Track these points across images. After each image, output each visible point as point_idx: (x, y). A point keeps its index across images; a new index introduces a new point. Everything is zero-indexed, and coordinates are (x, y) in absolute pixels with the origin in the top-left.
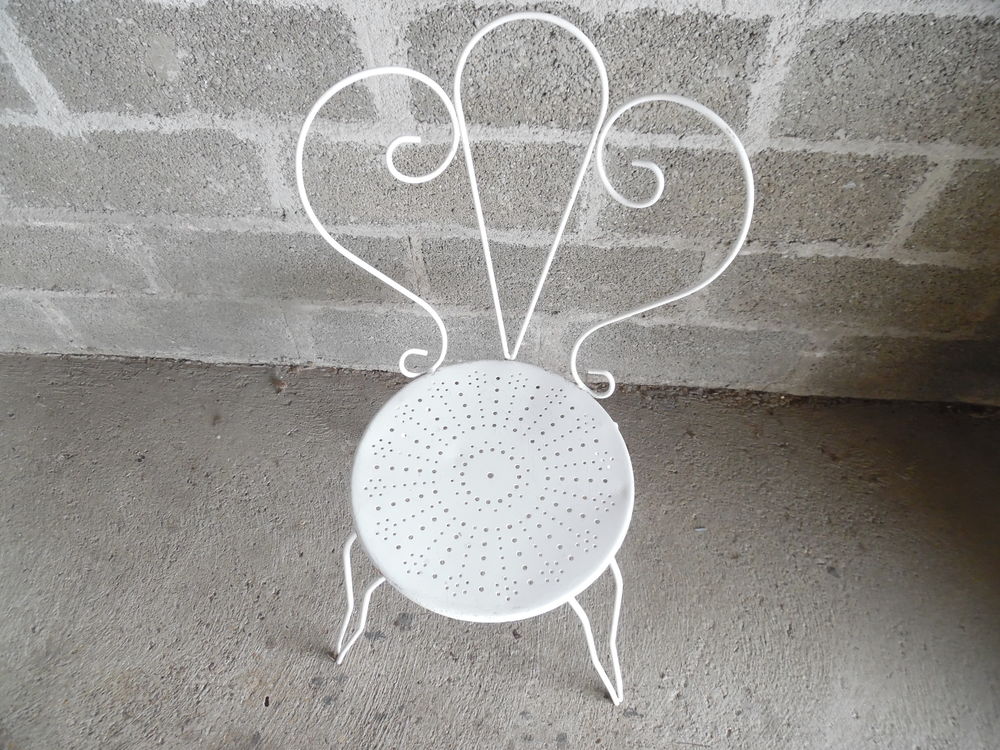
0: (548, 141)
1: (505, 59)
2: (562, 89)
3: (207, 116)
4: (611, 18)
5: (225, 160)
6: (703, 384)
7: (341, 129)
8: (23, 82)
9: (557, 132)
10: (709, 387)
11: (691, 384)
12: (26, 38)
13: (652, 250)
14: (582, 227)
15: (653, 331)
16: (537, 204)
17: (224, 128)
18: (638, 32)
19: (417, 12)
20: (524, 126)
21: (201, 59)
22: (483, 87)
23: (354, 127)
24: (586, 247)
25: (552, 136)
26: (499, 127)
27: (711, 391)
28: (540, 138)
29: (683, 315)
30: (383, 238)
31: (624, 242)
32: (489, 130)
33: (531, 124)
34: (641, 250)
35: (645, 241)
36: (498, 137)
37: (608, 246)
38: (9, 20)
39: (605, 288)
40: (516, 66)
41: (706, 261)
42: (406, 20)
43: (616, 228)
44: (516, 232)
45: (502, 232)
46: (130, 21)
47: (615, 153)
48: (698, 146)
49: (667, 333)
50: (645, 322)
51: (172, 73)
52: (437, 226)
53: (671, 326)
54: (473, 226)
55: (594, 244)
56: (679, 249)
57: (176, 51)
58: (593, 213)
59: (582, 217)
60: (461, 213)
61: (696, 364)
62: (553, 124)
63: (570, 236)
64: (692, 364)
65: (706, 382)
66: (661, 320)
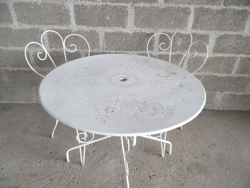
0: (232, 56)
2: (236, 47)
3: (180, 52)
4: (246, 36)
5: (179, 60)
6: (245, 110)
7: (201, 54)
8: (154, 46)
9: (233, 54)
10: (246, 110)
11: (242, 110)
12: (160, 38)
13: (243, 77)
14: (232, 73)
15: (239, 96)
16: (227, 68)
17: (182, 54)
19: (220, 35)
20: (229, 53)
21: (185, 42)
22: (225, 47)
23: (203, 53)
25: (232, 55)
26: (225, 54)
27: (247, 111)
29: (245, 92)
30: (198, 75)
31: (239, 76)
33: (230, 53)
34: (241, 77)
35: (242, 75)
36: (224, 55)
37: (236, 76)
39: (233, 86)
40: (231, 43)
42: (217, 37)
43: (238, 73)
44: (221, 73)
45: (219, 74)
46: (178, 36)
47: (241, 58)
49: (241, 96)
50: (238, 94)
51: (179, 44)
52: (209, 73)
53: (242, 94)
54: (214, 72)
55: (233, 76)
56: (247, 77)
57: (182, 41)
58: (235, 70)
59: (233, 71)
60: (213, 70)
61: (245, 104)
62: (233, 53)
63: (230, 74)
64: (244, 104)
65: (246, 109)
66: (241, 93)
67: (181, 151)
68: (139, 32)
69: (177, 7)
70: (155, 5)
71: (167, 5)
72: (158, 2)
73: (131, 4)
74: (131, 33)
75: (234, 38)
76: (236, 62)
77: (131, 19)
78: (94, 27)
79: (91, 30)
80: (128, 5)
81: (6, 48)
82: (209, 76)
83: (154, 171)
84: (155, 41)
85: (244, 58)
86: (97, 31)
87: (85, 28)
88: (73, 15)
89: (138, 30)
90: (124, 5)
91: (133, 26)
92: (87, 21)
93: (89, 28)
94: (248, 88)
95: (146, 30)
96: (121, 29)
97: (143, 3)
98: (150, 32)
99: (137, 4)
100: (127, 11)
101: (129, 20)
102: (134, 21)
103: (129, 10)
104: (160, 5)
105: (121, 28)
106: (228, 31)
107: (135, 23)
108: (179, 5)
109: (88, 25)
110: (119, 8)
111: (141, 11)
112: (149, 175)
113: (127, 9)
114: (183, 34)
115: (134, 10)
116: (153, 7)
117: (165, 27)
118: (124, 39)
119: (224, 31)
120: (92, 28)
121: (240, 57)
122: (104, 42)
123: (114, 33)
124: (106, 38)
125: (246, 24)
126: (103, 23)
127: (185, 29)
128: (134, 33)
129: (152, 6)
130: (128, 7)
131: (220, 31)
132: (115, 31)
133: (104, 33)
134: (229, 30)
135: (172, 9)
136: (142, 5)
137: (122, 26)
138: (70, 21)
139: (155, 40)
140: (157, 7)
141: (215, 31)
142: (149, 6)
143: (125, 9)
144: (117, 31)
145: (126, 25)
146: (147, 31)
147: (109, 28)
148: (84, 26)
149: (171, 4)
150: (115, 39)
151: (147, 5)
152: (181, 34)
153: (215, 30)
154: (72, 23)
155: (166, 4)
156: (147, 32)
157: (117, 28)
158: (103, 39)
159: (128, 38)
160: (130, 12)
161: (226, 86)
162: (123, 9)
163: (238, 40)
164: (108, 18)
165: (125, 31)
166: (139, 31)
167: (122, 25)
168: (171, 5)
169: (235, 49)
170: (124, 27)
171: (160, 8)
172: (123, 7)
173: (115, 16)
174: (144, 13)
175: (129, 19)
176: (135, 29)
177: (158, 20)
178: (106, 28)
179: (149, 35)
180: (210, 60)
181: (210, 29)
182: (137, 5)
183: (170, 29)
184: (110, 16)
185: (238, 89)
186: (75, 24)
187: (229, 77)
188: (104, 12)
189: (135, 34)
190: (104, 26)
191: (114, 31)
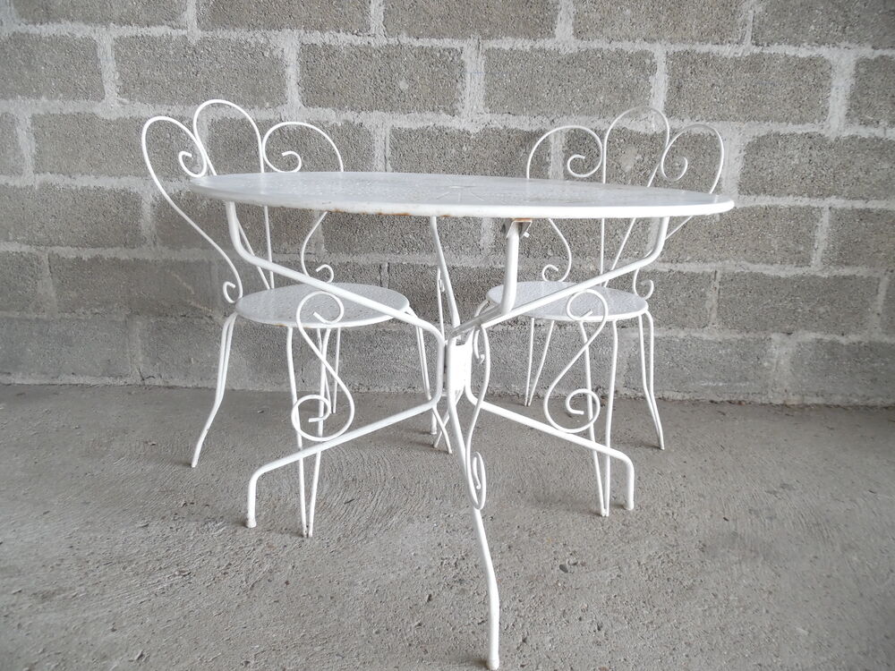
0: (802, 205)
1: (788, 160)
2: (812, 175)
4: (837, 139)
6: (879, 401)
9: (807, 199)
11: (871, 402)
12: (566, 148)
13: (850, 278)
14: (813, 262)
15: (848, 348)
16: (792, 245)
18: (848, 146)
19: (754, 137)
20: (791, 196)
21: (646, 159)
22: (775, 174)
24: (814, 277)
25: (804, 202)
26: (779, 196)
27: (887, 408)
28: (798, 203)
29: (866, 332)
30: (701, 273)
31: (835, 272)
32: (774, 198)
33: (795, 195)
34: (844, 278)
35: (847, 271)
36: (778, 203)
37: (826, 275)
38: (564, 139)
39: (822, 310)
40: (793, 163)
41: (880, 285)
42: (747, 141)
43: (831, 262)
44: (777, 265)
45: (769, 267)
46: (622, 141)
47: (834, 212)
48: (874, 207)
49: (857, 351)
50: (843, 340)
51: (628, 168)
52: (735, 263)
53: (860, 343)
54: (754, 262)
55: (819, 274)
56: (865, 277)
57: (636, 156)
58: (820, 251)
59: (815, 255)
60: (749, 253)
61: (874, 380)
62: (806, 195)
63: (806, 269)
64: (872, 380)
65: (881, 399)
66: (853, 338)
67: (670, 502)
68: (501, 128)
69: (614, 50)
70: (548, 44)
71: (583, 45)
72: (555, 37)
73: (473, 42)
74: (474, 130)
75: (799, 146)
76: (819, 225)
77: (473, 86)
78: (359, 112)
79: (347, 122)
80: (465, 46)
81: (68, 180)
82: (738, 274)
83: (575, 552)
84: (552, 157)
85: (842, 210)
86: (367, 126)
87: (330, 115)
88: (293, 77)
89: (498, 121)
90: (452, 46)
91: (481, 109)
92: (336, 94)
93: (344, 116)
94: (875, 316)
95: (523, 123)
96: (444, 120)
97: (510, 39)
98: (534, 129)
99: (494, 41)
100: (462, 65)
101: (468, 90)
102: (483, 93)
103: (467, 61)
104: (561, 45)
105: (444, 115)
106: (777, 123)
107: (487, 98)
108: (619, 45)
109: (341, 107)
110: (438, 55)
111: (506, 62)
112: (559, 563)
113: (462, 57)
114: (638, 133)
115: (482, 60)
116: (541, 50)
117: (581, 112)
118: (454, 151)
119: (767, 123)
120: (350, 116)
121: (830, 208)
122: (389, 162)
123: (423, 133)
124: (395, 148)
125: (830, 100)
126: (388, 101)
127: (644, 116)
128: (486, 133)
129: (537, 46)
130: (464, 51)
131: (752, 121)
132: (425, 126)
133: (388, 130)
134: (780, 121)
135: (598, 55)
136: (506, 44)
137: (445, 110)
138: (283, 94)
139: (552, 152)
140: (552, 49)
141: (737, 124)
142: (528, 48)
143: (455, 58)
144: (431, 124)
145: (458, 105)
146: (526, 125)
147: (405, 117)
148: (328, 111)
149: (596, 41)
150: (425, 151)
151: (523, 44)
152: (631, 132)
153: (736, 119)
154: (289, 100)
155: (579, 41)
156: (526, 128)
157: (429, 115)
158: (385, 151)
159: (465, 148)
160: (469, 68)
161: (800, 310)
162: (451, 59)
163: (814, 153)
164: (403, 85)
165: (455, 124)
166: (499, 126)
167: (448, 107)
168: (595, 45)
169: (808, 181)
170: (453, 113)
171: (562, 52)
172: (450, 53)
173: (426, 77)
174: (514, 69)
175: (468, 86)
176: (487, 117)
177: (557, 91)
178: (396, 115)
179: (531, 137)
180: (735, 217)
181: (722, 118)
182: (492, 44)
183: (596, 118)
184: (410, 79)
185: (843, 322)
186: (300, 104)
187: (802, 277)
188: (392, 67)
189: (487, 135)
190: (389, 108)
191: (420, 125)
